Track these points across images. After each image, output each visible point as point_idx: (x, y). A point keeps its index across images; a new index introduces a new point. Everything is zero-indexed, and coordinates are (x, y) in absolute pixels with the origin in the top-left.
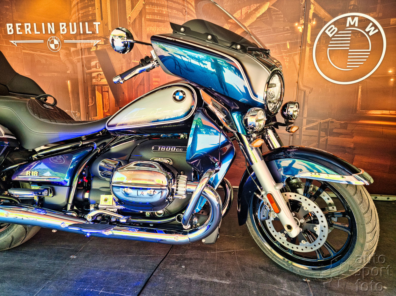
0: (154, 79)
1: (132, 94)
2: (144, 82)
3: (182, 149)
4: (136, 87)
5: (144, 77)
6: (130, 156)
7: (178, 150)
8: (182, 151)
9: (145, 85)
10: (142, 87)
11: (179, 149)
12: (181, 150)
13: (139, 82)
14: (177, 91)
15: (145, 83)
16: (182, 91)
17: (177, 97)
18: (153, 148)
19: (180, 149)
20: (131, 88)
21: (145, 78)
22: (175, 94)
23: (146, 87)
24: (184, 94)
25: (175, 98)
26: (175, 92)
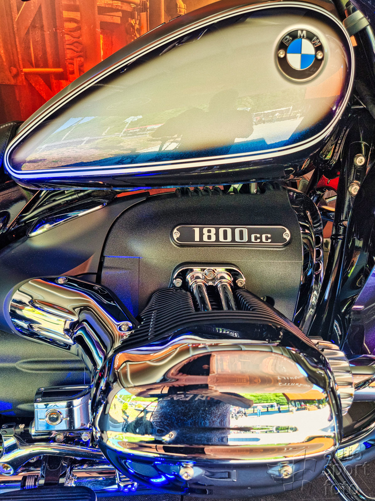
0: (66, 14)
1: (14, 50)
2: (41, 19)
3: (269, 236)
4: (23, 32)
5: (40, 7)
6: (102, 257)
7: (256, 238)
8: (270, 241)
9: (45, 28)
10: (38, 33)
11: (258, 236)
12: (267, 238)
13: (30, 22)
14: (293, 35)
15: (45, 23)
16: (310, 37)
17: (294, 61)
18: (176, 234)
19: (264, 236)
20: (12, 35)
21: (43, 10)
22: (282, 46)
23: (47, 33)
24: (319, 48)
25: (283, 63)
26: (284, 38)
